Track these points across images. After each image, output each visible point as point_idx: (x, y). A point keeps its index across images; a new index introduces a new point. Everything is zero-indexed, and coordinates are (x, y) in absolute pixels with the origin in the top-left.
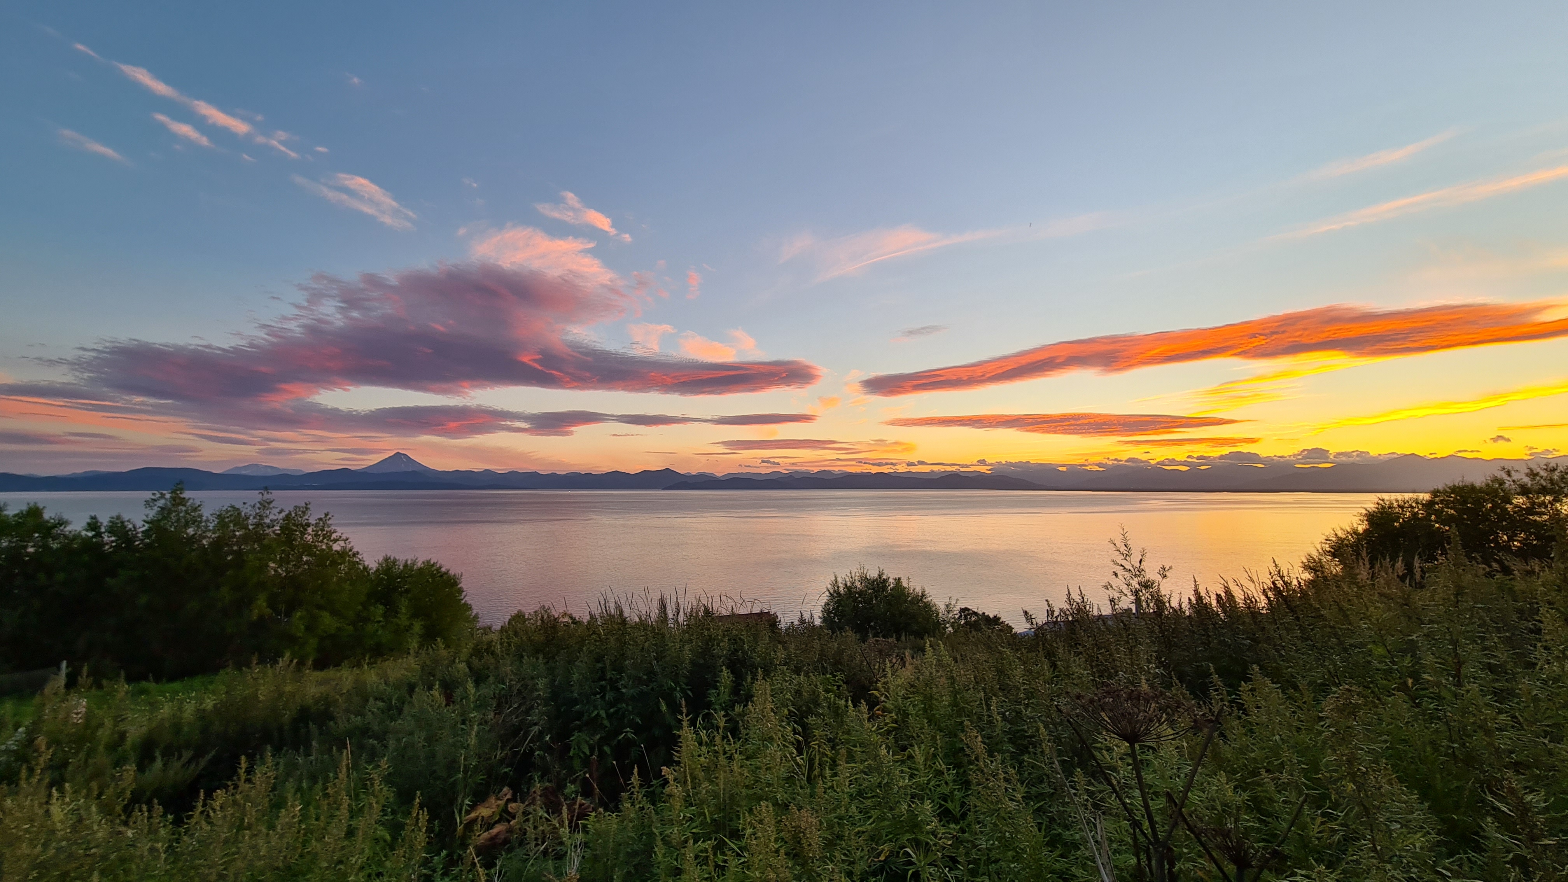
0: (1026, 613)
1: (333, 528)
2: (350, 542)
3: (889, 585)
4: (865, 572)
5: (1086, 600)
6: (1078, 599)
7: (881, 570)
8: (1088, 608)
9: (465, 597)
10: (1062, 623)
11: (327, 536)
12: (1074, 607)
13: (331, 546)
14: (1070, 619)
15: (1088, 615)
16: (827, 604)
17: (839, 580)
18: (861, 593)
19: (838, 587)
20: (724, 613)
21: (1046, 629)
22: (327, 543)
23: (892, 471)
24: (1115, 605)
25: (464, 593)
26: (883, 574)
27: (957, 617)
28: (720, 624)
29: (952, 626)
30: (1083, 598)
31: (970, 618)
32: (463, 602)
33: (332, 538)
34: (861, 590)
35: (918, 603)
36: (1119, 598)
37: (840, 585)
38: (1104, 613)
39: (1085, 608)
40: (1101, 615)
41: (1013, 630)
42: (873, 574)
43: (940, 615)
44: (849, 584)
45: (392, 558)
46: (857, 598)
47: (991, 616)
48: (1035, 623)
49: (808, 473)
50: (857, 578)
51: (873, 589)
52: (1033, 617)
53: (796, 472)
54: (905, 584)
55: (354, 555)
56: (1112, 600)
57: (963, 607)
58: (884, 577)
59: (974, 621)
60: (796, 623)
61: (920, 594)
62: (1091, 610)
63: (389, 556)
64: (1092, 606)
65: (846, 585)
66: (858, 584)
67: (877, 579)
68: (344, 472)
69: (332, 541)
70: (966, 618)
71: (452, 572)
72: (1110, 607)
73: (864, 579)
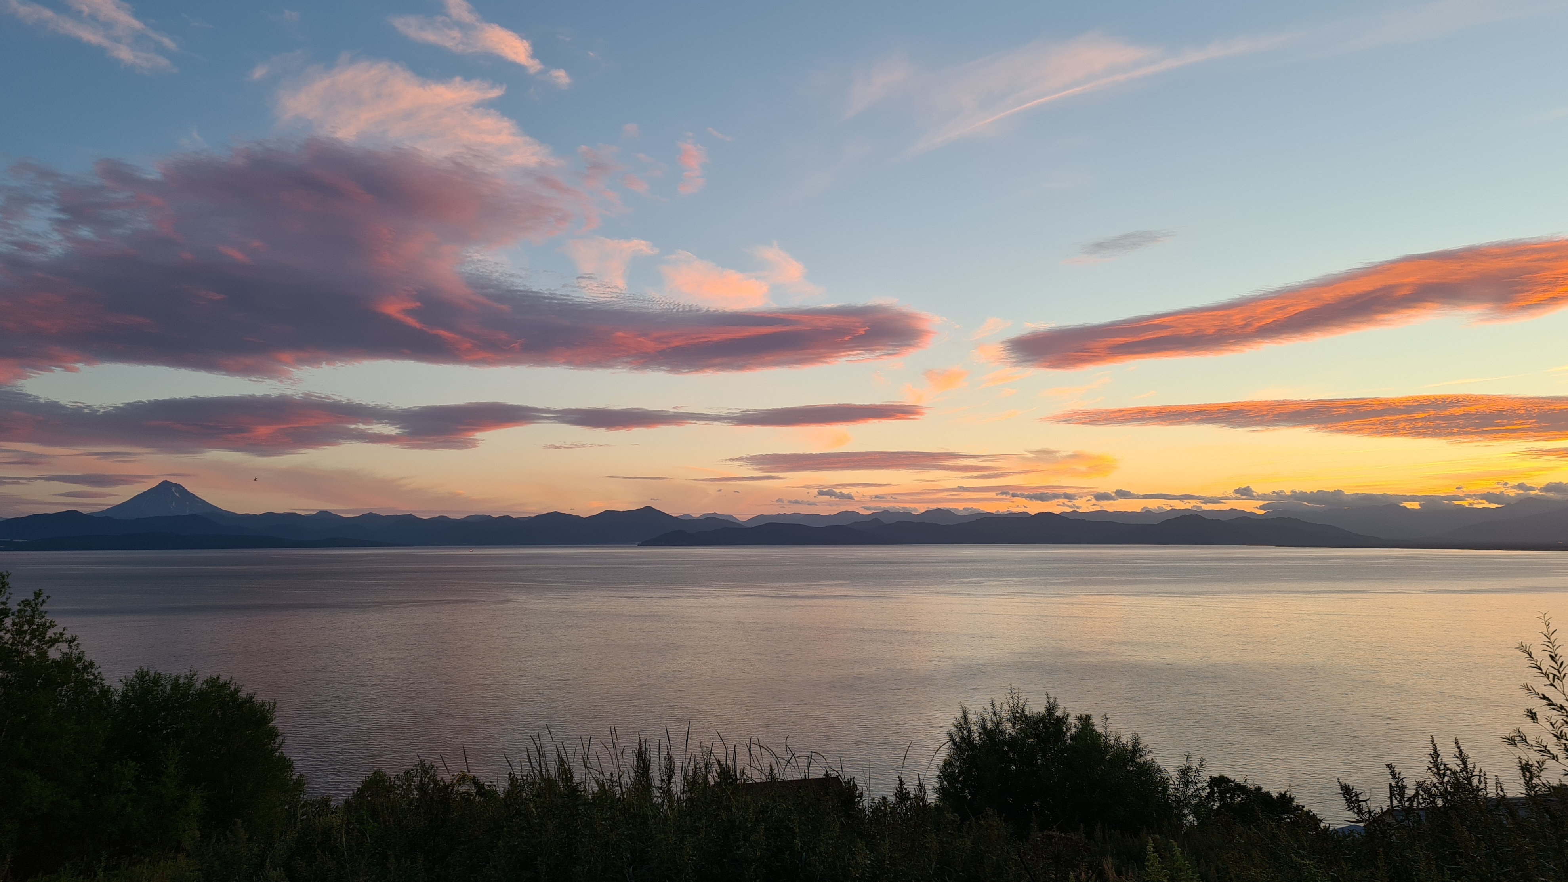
0: (1346, 790)
1: (48, 618)
2: (78, 645)
3: (1068, 729)
4: (1021, 702)
5: (1470, 766)
6: (1454, 764)
7: (1052, 700)
8: (1475, 781)
9: (280, 745)
10: (1421, 813)
11: (39, 633)
12: (1446, 779)
13: (46, 652)
14: (1440, 803)
15: (1476, 797)
16: (948, 764)
17: (972, 717)
18: (1013, 742)
19: (970, 732)
20: (756, 776)
21: (1389, 824)
22: (38, 647)
23: (1069, 510)
24: (1531, 779)
25: (280, 738)
26: (1055, 707)
27: (1204, 794)
28: (749, 798)
29: (1195, 811)
30: (1464, 763)
31: (1232, 798)
32: (277, 754)
33: (47, 638)
34: (1013, 739)
35: (1125, 765)
36: (1541, 764)
37: (973, 728)
38: (1510, 795)
39: (1470, 783)
40: (1504, 797)
41: (1322, 825)
42: (1036, 707)
43: (1171, 790)
44: (989, 726)
45: (152, 673)
46: (1007, 752)
47: (1275, 795)
48: (1365, 809)
49: (907, 513)
50: (1004, 715)
51: (1037, 736)
52: (1361, 798)
53: (886, 512)
54: (1099, 728)
55: (85, 668)
56: (1526, 768)
57: (1216, 775)
58: (1059, 713)
59: (1239, 804)
60: (892, 799)
61: (1130, 748)
62: (1482, 786)
63: (145, 669)
64: (1482, 777)
65: (984, 727)
66: (1007, 726)
67: (1044, 716)
68: (71, 516)
69: (46, 643)
70: (1222, 798)
71: (258, 699)
72: (1523, 781)
73: (1019, 717)
